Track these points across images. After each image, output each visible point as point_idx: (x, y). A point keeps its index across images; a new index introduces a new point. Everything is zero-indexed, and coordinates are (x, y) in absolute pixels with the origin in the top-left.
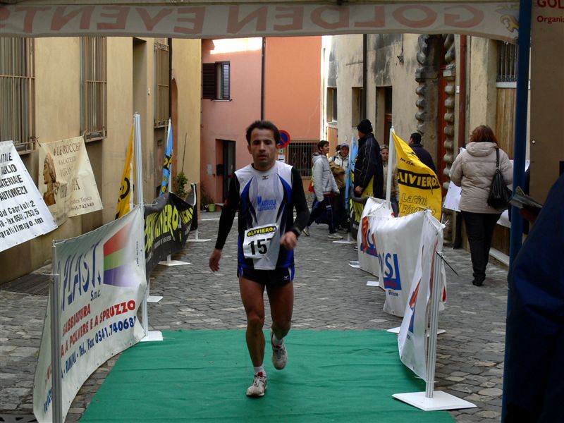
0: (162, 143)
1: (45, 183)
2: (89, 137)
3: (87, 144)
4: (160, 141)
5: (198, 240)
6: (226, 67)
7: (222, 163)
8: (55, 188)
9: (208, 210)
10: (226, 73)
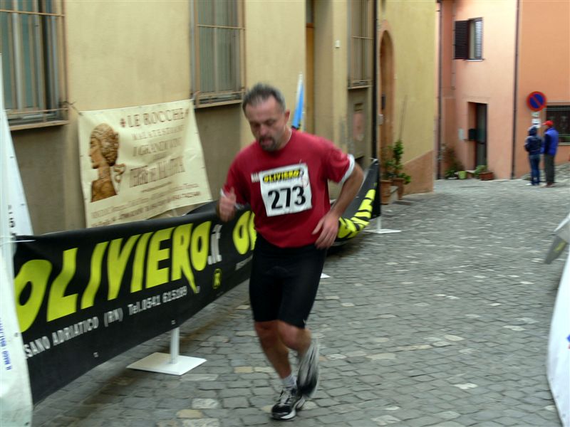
0: (362, 107)
1: (95, 167)
2: (202, 101)
3: (197, 111)
4: (359, 104)
5: (381, 231)
6: (478, 24)
7: (473, 127)
8: (114, 174)
9: (458, 178)
10: (478, 31)
